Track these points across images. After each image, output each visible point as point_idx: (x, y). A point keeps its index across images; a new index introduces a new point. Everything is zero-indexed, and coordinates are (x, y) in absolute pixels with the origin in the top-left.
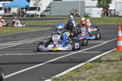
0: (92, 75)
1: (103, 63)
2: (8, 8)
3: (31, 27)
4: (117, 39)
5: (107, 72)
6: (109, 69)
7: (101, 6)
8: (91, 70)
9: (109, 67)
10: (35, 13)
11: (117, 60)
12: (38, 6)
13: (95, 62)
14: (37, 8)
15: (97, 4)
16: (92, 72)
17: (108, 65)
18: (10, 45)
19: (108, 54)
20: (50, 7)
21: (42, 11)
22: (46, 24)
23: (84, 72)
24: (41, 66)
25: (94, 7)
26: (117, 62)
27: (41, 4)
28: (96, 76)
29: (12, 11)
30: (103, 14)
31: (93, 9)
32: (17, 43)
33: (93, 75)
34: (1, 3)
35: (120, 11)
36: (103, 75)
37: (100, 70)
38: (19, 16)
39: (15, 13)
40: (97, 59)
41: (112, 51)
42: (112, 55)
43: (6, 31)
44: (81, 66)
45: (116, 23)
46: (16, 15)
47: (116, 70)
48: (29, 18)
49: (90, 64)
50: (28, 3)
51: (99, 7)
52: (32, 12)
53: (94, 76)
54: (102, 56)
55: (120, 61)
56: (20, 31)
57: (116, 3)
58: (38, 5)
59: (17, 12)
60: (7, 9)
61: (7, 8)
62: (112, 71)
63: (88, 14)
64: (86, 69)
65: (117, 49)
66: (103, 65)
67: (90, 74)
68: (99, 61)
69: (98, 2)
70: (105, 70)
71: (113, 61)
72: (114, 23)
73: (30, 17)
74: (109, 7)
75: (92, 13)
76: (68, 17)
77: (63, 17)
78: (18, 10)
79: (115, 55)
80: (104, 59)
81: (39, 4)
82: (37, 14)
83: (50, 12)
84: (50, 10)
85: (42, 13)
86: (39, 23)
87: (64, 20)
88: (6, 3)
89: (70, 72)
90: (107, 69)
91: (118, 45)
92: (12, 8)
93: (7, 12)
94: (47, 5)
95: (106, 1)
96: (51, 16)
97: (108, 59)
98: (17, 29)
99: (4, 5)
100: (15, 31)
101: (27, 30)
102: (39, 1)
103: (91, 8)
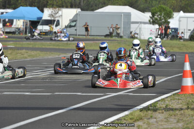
1: (159, 113)
2: (9, 20)
3: (44, 51)
4: (182, 74)
5: (165, 126)
6: (169, 123)
7: (156, 21)
8: (140, 123)
9: (168, 119)
11: (182, 109)
12: (57, 19)
13: (147, 111)
14: (54, 21)
15: (150, 19)
16: (142, 126)
17: (167, 116)
19: (167, 97)
20: (75, 21)
21: (62, 26)
22: (68, 48)
24: (60, 113)
25: (145, 23)
26: (182, 112)
27: (62, 16)
29: (15, 25)
30: (158, 35)
31: (143, 26)
35: (186, 31)
37: (155, 123)
38: (26, 33)
39: (19, 29)
40: (151, 105)
41: (174, 94)
42: (174, 100)
44: (125, 116)
45: (180, 50)
46: (21, 32)
47: (180, 125)
49: (138, 113)
50: (41, 13)
51: (154, 23)
52: (46, 28)
54: (159, 101)
55: (186, 111)
56: (27, 56)
57: (180, 17)
58: (57, 17)
59: (22, 27)
61: (7, 20)
62: (174, 125)
63: (135, 34)
64: (132, 121)
65: (181, 91)
66: (160, 116)
68: (153, 108)
69: (151, 16)
70: (162, 123)
71: (176, 109)
72: (176, 50)
73: (43, 35)
74: (169, 23)
75: (141, 32)
76: (103, 37)
77: (96, 38)
78: (25, 24)
79: (179, 99)
80: (161, 106)
81: (58, 15)
82: (54, 31)
83: (75, 28)
84: (75, 26)
86: (58, 45)
87: (97, 42)
88: (6, 13)
90: (166, 122)
91: (184, 84)
92: (15, 20)
93: (7, 26)
94: (71, 18)
95: (164, 14)
96: (76, 35)
97: (167, 106)
98: (22, 54)
99: (2, 15)
100: (19, 56)
101: (38, 55)
102: (59, 10)
103: (140, 25)
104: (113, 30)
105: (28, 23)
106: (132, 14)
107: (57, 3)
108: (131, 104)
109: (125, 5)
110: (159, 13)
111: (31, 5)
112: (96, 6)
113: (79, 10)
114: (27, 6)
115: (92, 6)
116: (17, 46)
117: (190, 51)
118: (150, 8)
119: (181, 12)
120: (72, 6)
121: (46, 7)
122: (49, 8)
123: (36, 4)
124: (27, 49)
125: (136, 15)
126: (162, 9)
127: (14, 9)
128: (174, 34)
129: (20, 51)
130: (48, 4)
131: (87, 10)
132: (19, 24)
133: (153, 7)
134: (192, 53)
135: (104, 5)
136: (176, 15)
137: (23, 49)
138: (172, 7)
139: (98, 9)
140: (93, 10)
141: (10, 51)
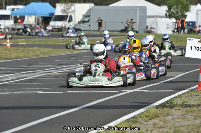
0: (158, 130)
1: (176, 110)
2: (20, 17)
3: (57, 48)
4: (199, 69)
5: (182, 124)
6: (186, 120)
7: (173, 15)
8: (156, 121)
9: (185, 116)
10: (64, 26)
11: (199, 106)
12: (69, 15)
13: (163, 108)
14: (67, 17)
15: (166, 12)
16: (157, 124)
17: (184, 113)
18: (23, 78)
19: (184, 94)
20: (89, 16)
21: (75, 22)
23: (145, 123)
24: (73, 112)
25: (161, 17)
27: (74, 11)
28: (165, 130)
29: (26, 22)
30: (175, 29)
31: (159, 20)
32: (34, 74)
33: (160, 128)
34: (9, 9)
36: (177, 129)
37: (172, 121)
40: (167, 102)
41: (191, 90)
42: (191, 96)
43: (16, 54)
44: (140, 114)
47: (198, 122)
48: (54, 33)
49: (154, 110)
50: (53, 9)
51: (170, 17)
52: (59, 24)
53: (161, 130)
54: (176, 97)
56: (39, 54)
57: (198, 11)
58: (69, 13)
60: (19, 19)
61: (18, 17)
62: (191, 122)
63: (151, 29)
64: (148, 119)
65: (199, 87)
66: (176, 113)
67: (154, 127)
68: (170, 105)
69: (168, 10)
70: (179, 121)
71: (193, 106)
73: (56, 31)
74: (185, 17)
75: (158, 27)
76: (118, 33)
78: (37, 21)
79: (196, 96)
80: (178, 102)
81: (70, 10)
82: (67, 27)
83: (89, 24)
84: (88, 22)
85: (76, 25)
88: (17, 9)
89: (121, 123)
90: (183, 119)
92: (26, 17)
93: (18, 23)
94: (85, 13)
95: (181, 8)
96: (90, 31)
97: (184, 102)
98: (34, 52)
99: (13, 12)
100: (30, 54)
101: (50, 53)
102: (71, 5)
103: (157, 19)
104: (128, 25)
105: (40, 19)
106: (147, 8)
108: (146, 102)
110: (175, 7)
111: (43, 1)
113: (92, 5)
114: (38, 2)
115: (106, 1)
116: (29, 43)
118: (166, 2)
119: (199, 5)
120: (85, 1)
121: (59, 3)
122: (62, 3)
124: (39, 46)
125: (152, 9)
126: (179, 3)
127: (25, 5)
128: (191, 28)
129: (32, 49)
131: (101, 5)
132: (30, 20)
136: (194, 9)
137: (35, 47)
139: (113, 3)
140: (107, 5)
141: (21, 49)
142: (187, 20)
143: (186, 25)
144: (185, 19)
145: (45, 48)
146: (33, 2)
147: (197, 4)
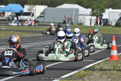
1: (96, 72)
2: (2, 12)
3: (25, 32)
6: (102, 78)
7: (95, 14)
9: (102, 76)
11: (110, 70)
13: (88, 71)
14: (31, 13)
15: (90, 12)
16: (85, 80)
17: (101, 74)
19: (101, 62)
20: (44, 13)
21: (35, 16)
22: (39, 30)
25: (88, 15)
26: (111, 72)
27: (35, 10)
29: (7, 15)
31: (86, 17)
35: (113, 21)
37: (94, 79)
40: (91, 67)
41: (105, 61)
42: (105, 64)
45: (109, 32)
47: (109, 80)
49: (83, 72)
51: (93, 15)
52: (26, 17)
54: (95, 65)
55: (113, 71)
57: (110, 12)
58: (32, 11)
62: (105, 80)
64: (79, 77)
65: (110, 58)
66: (96, 74)
68: (92, 69)
69: (92, 11)
70: (98, 79)
71: (107, 70)
72: (107, 32)
74: (102, 15)
75: (85, 21)
78: (12, 15)
79: (108, 64)
80: (97, 68)
81: (33, 9)
84: (43, 17)
85: (36, 19)
90: (100, 78)
91: (112, 54)
92: (6, 13)
93: (1, 16)
94: (41, 11)
95: (100, 10)
96: (44, 22)
97: (101, 68)
98: (11, 34)
101: (20, 35)
102: (34, 6)
103: (85, 16)
105: (14, 14)
106: (79, 9)
107: (33, 2)
109: (75, 3)
110: (96, 9)
111: (16, 3)
112: (57, 4)
113: (46, 7)
114: (14, 3)
115: (54, 4)
116: (8, 29)
117: (116, 33)
118: (91, 6)
119: (111, 9)
120: (42, 4)
121: (26, 4)
122: (28, 5)
123: (19, 2)
125: (82, 10)
126: (98, 7)
127: (6, 5)
128: (106, 22)
129: (9, 32)
130: (27, 2)
131: (51, 7)
133: (92, 5)
134: (117, 34)
135: (62, 3)
136: (107, 10)
137: (11, 31)
138: (105, 5)
139: (58, 6)
140: (55, 7)
141: (3, 32)
142: (103, 18)
143: (102, 20)
144: (102, 17)
145: (17, 32)
146: (11, 3)
147: (109, 8)
